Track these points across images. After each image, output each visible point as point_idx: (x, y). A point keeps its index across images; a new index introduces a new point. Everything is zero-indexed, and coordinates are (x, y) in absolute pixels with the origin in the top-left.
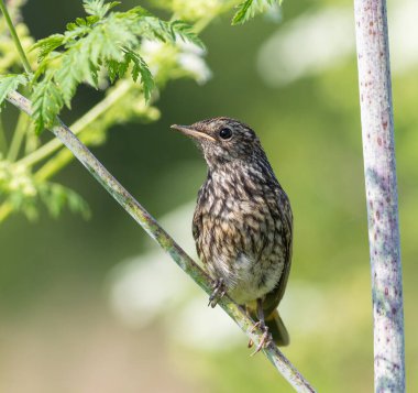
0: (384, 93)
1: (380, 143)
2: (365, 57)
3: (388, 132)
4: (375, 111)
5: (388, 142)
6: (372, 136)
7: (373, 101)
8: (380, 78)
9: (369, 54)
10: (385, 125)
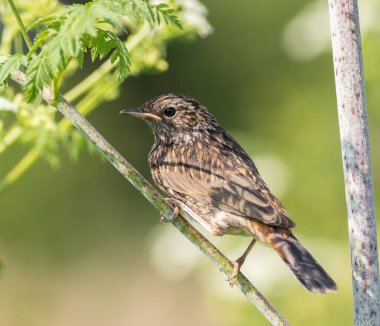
0: (357, 67)
1: (353, 113)
2: (338, 35)
3: (360, 103)
4: (348, 84)
5: (361, 111)
6: (346, 106)
7: (346, 74)
8: (352, 53)
9: (341, 32)
10: (358, 96)
